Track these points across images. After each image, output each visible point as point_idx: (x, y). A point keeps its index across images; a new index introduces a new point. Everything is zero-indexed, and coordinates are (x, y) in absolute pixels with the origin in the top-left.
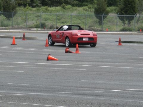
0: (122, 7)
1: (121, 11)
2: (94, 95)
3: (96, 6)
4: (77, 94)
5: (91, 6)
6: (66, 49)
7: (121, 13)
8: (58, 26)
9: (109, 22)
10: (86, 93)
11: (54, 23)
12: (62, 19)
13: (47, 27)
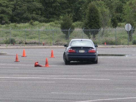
0: (87, 22)
1: (86, 26)
3: (62, 21)
5: (57, 22)
6: (35, 63)
7: (86, 28)
8: (26, 41)
9: (75, 36)
11: (23, 39)
12: (30, 35)
13: (16, 43)
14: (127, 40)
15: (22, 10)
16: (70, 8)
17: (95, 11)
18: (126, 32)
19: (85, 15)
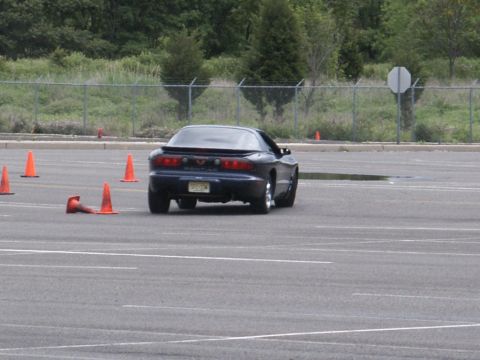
0: (254, 57)
1: (251, 72)
2: (166, 354)
3: (167, 55)
4: (110, 352)
5: (149, 55)
6: (70, 200)
7: (250, 78)
8: (40, 123)
9: (212, 108)
10: (139, 346)
11: (26, 114)
12: (54, 100)
13: (5, 127)
14: (395, 125)
15: (28, 11)
16: (195, 9)
17: (285, 21)
18: (393, 97)
19: (248, 33)
